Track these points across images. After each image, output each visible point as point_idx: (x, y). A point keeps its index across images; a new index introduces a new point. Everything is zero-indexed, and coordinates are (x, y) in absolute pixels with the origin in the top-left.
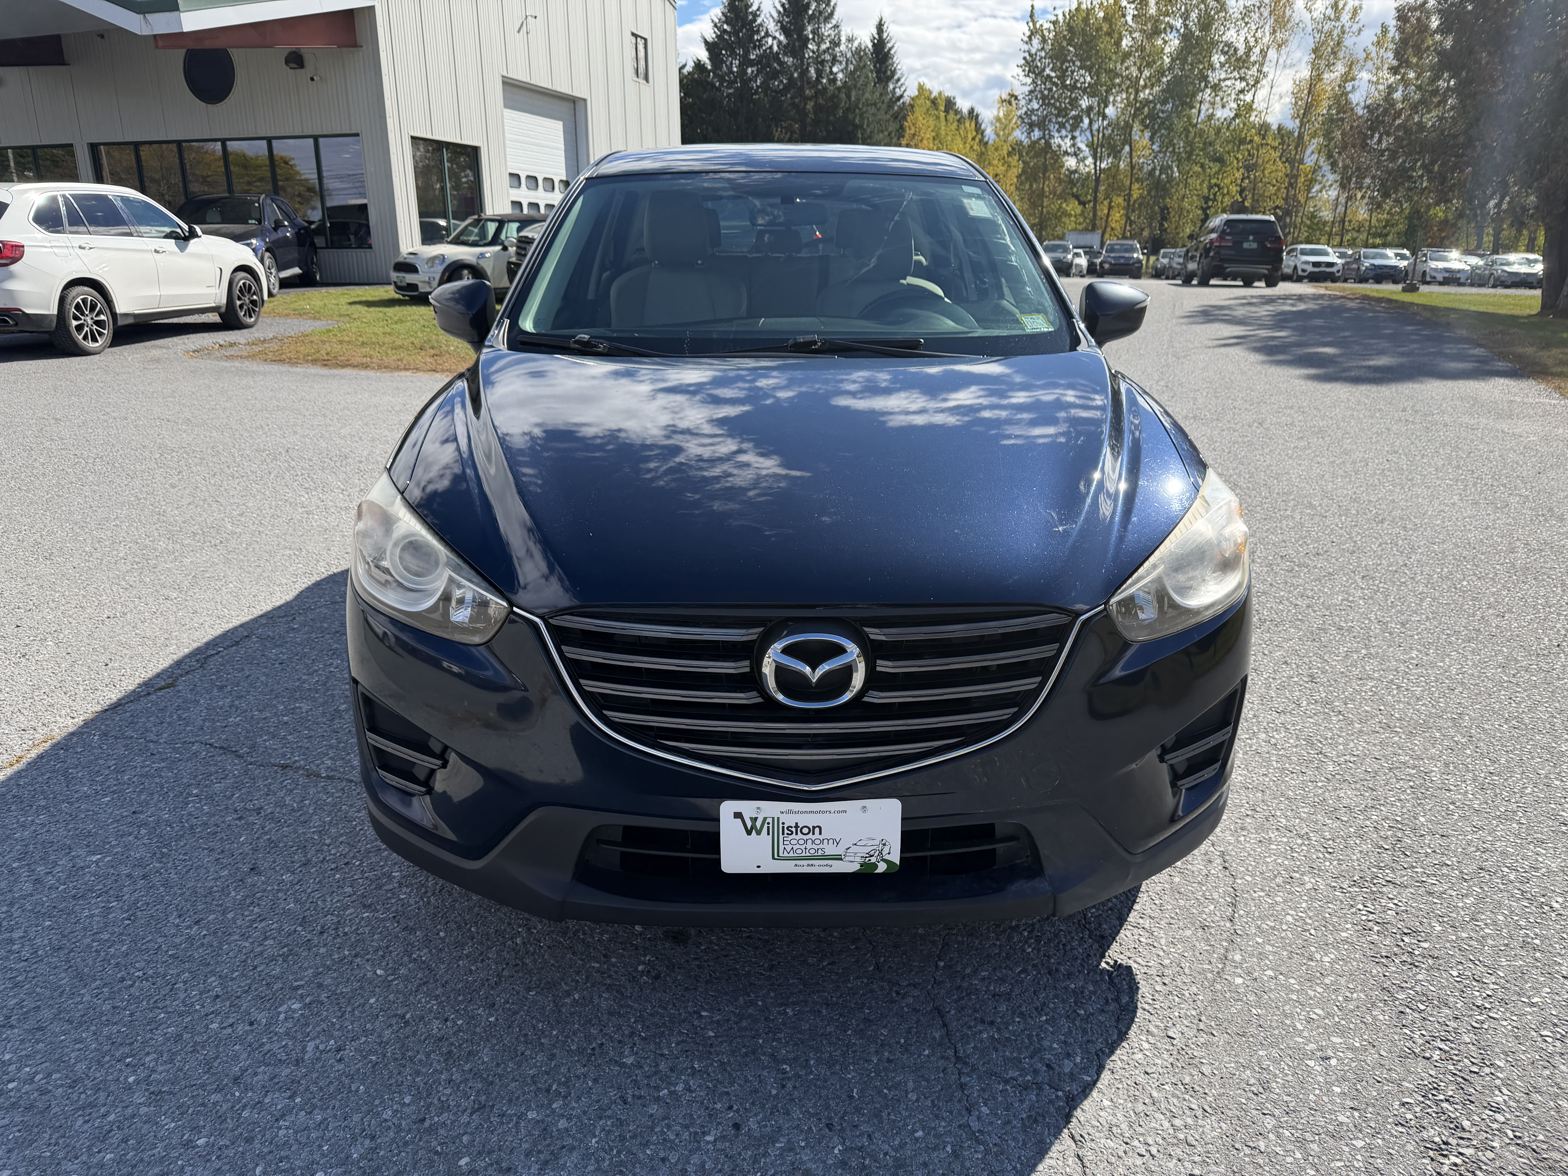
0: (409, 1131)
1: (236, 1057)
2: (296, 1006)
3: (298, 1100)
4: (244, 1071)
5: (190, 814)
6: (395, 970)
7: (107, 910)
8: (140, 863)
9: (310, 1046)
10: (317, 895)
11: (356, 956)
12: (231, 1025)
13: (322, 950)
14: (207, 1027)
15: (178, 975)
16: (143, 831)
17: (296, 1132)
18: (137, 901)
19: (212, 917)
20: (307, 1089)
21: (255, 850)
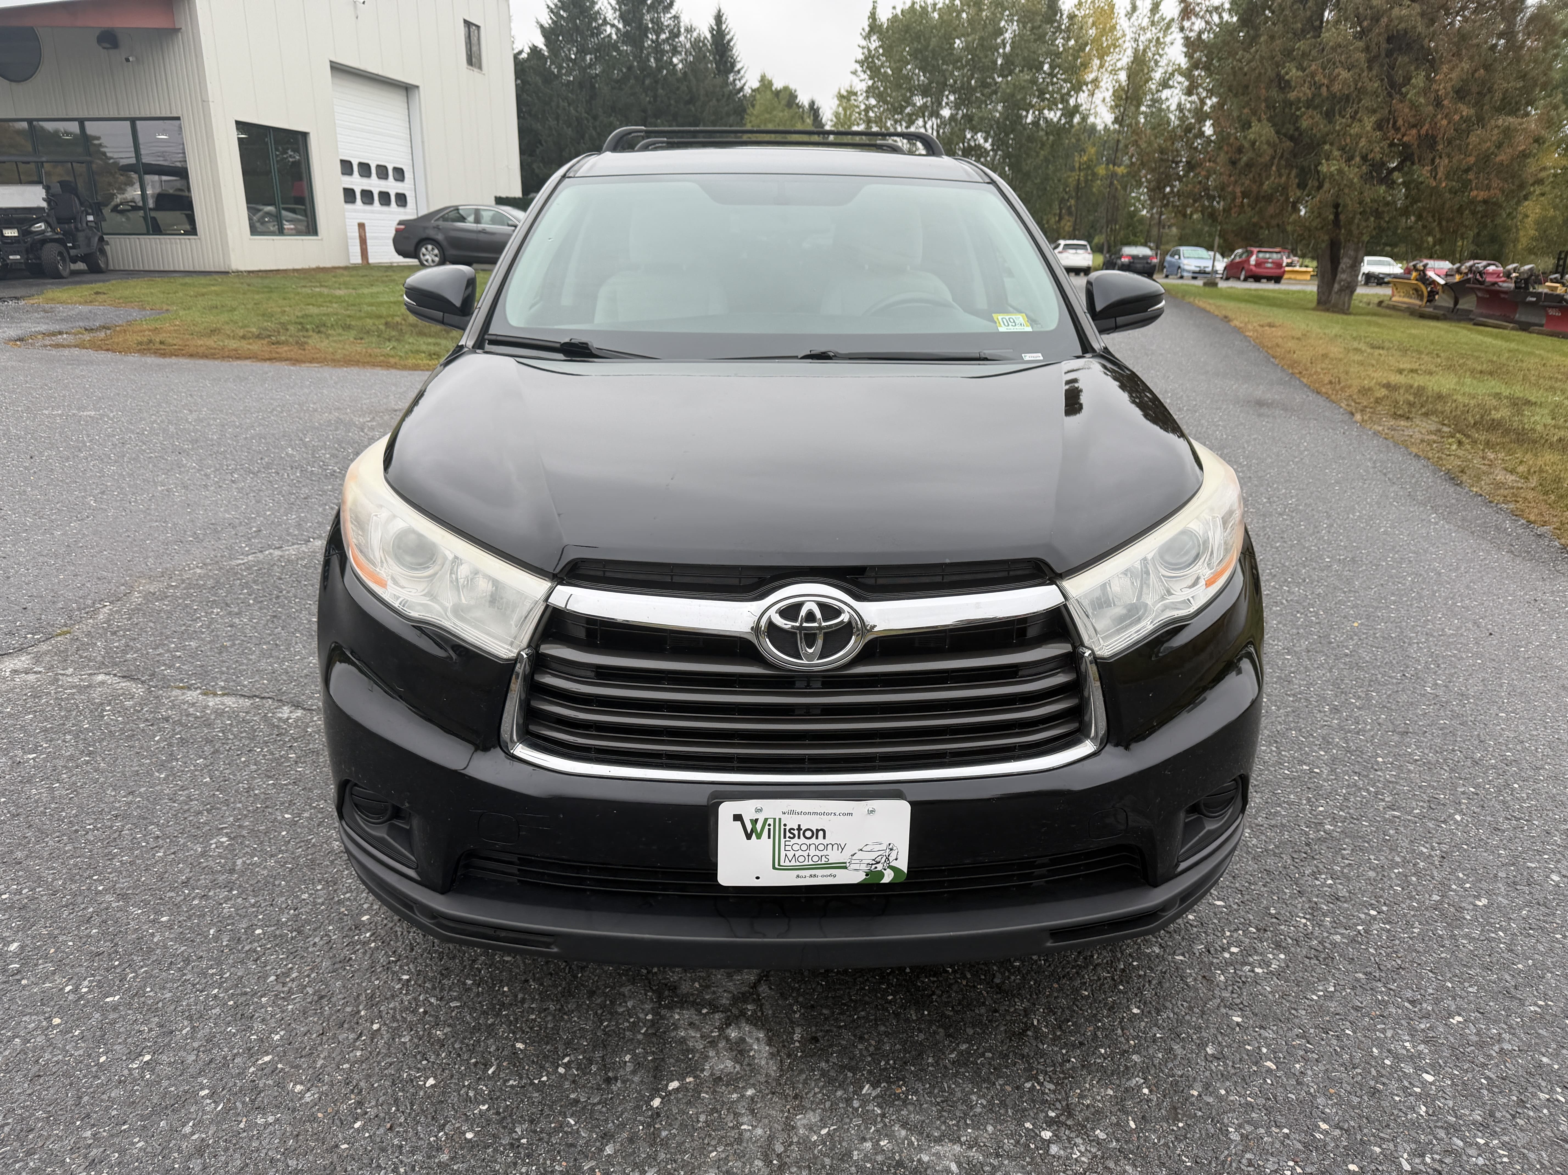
0: (323, 904)
1: (181, 871)
2: (224, 839)
3: (235, 892)
4: (189, 879)
5: (107, 724)
6: (299, 815)
7: (51, 790)
8: (71, 758)
9: (239, 862)
10: (227, 771)
11: (267, 807)
12: (174, 853)
13: (239, 805)
14: (154, 855)
15: (123, 826)
16: (68, 737)
17: (237, 910)
18: (75, 783)
19: (142, 790)
20: (240, 886)
21: (170, 745)
